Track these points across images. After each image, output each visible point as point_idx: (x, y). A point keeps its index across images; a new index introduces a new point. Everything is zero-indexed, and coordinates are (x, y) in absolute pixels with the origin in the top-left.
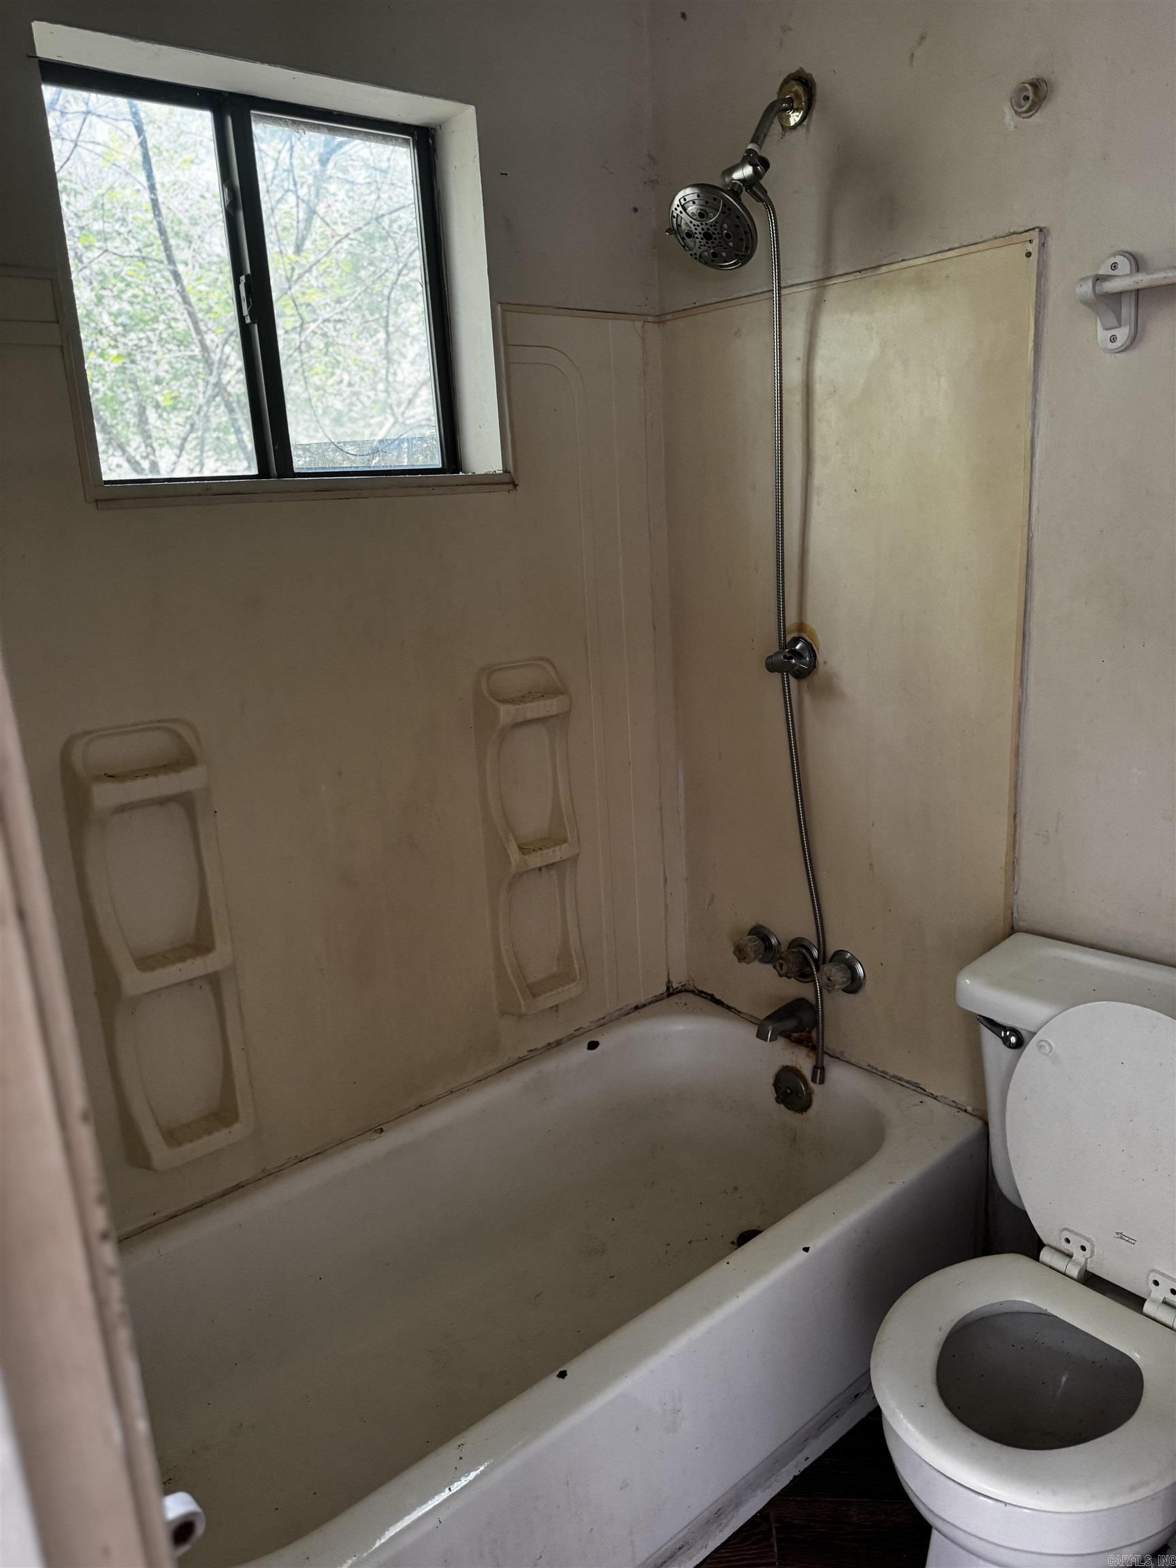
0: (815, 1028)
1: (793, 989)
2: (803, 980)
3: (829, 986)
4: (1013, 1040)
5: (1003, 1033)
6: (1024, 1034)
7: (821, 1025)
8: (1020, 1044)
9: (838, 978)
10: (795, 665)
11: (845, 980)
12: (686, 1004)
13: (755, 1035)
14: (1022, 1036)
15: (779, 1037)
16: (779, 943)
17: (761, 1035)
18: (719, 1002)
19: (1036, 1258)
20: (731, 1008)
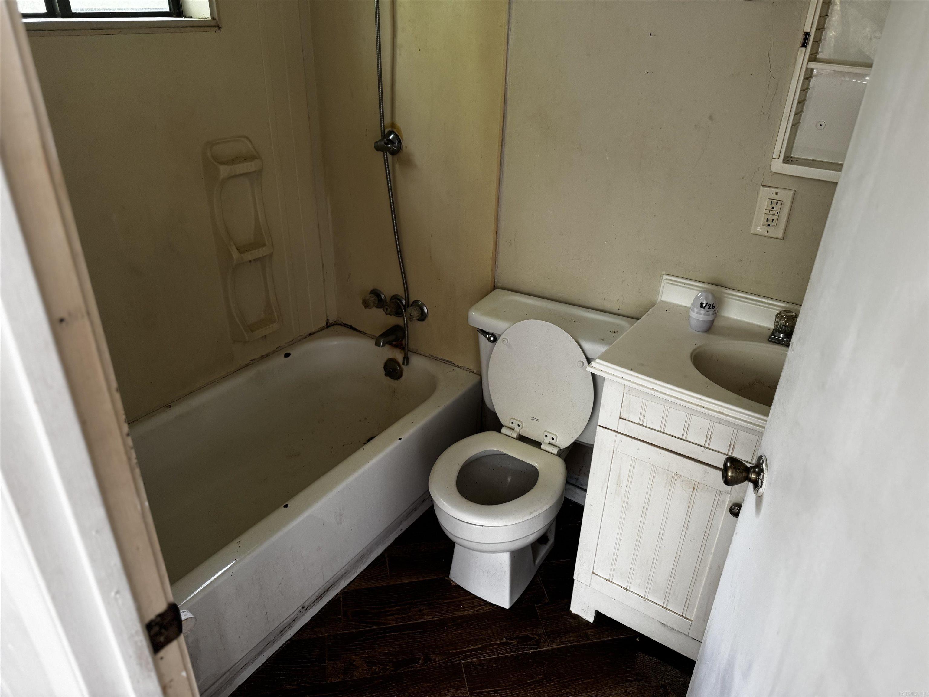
0: (404, 339)
1: (393, 320)
2: (398, 316)
3: (410, 318)
4: (492, 338)
5: (488, 336)
6: (497, 335)
7: (407, 337)
8: (495, 340)
9: (415, 314)
10: (390, 148)
11: (418, 315)
12: (337, 331)
13: (374, 344)
14: (496, 337)
15: (386, 344)
16: (385, 297)
17: (378, 344)
18: (355, 329)
19: (499, 431)
20: (362, 332)
